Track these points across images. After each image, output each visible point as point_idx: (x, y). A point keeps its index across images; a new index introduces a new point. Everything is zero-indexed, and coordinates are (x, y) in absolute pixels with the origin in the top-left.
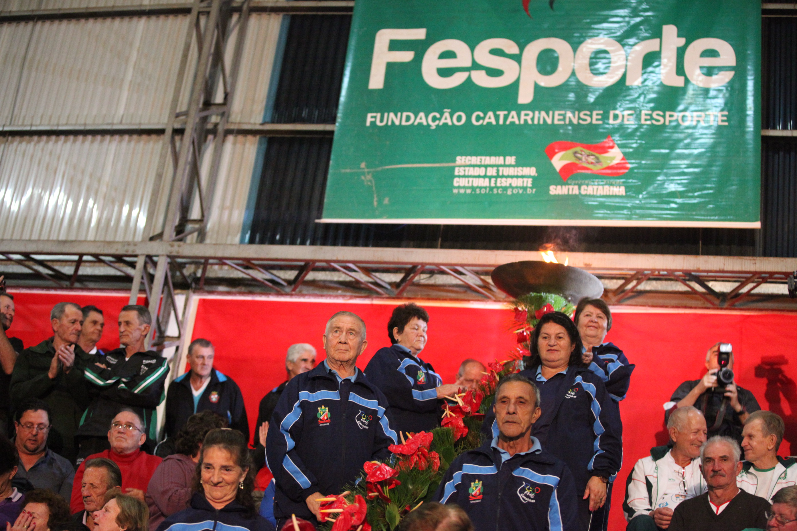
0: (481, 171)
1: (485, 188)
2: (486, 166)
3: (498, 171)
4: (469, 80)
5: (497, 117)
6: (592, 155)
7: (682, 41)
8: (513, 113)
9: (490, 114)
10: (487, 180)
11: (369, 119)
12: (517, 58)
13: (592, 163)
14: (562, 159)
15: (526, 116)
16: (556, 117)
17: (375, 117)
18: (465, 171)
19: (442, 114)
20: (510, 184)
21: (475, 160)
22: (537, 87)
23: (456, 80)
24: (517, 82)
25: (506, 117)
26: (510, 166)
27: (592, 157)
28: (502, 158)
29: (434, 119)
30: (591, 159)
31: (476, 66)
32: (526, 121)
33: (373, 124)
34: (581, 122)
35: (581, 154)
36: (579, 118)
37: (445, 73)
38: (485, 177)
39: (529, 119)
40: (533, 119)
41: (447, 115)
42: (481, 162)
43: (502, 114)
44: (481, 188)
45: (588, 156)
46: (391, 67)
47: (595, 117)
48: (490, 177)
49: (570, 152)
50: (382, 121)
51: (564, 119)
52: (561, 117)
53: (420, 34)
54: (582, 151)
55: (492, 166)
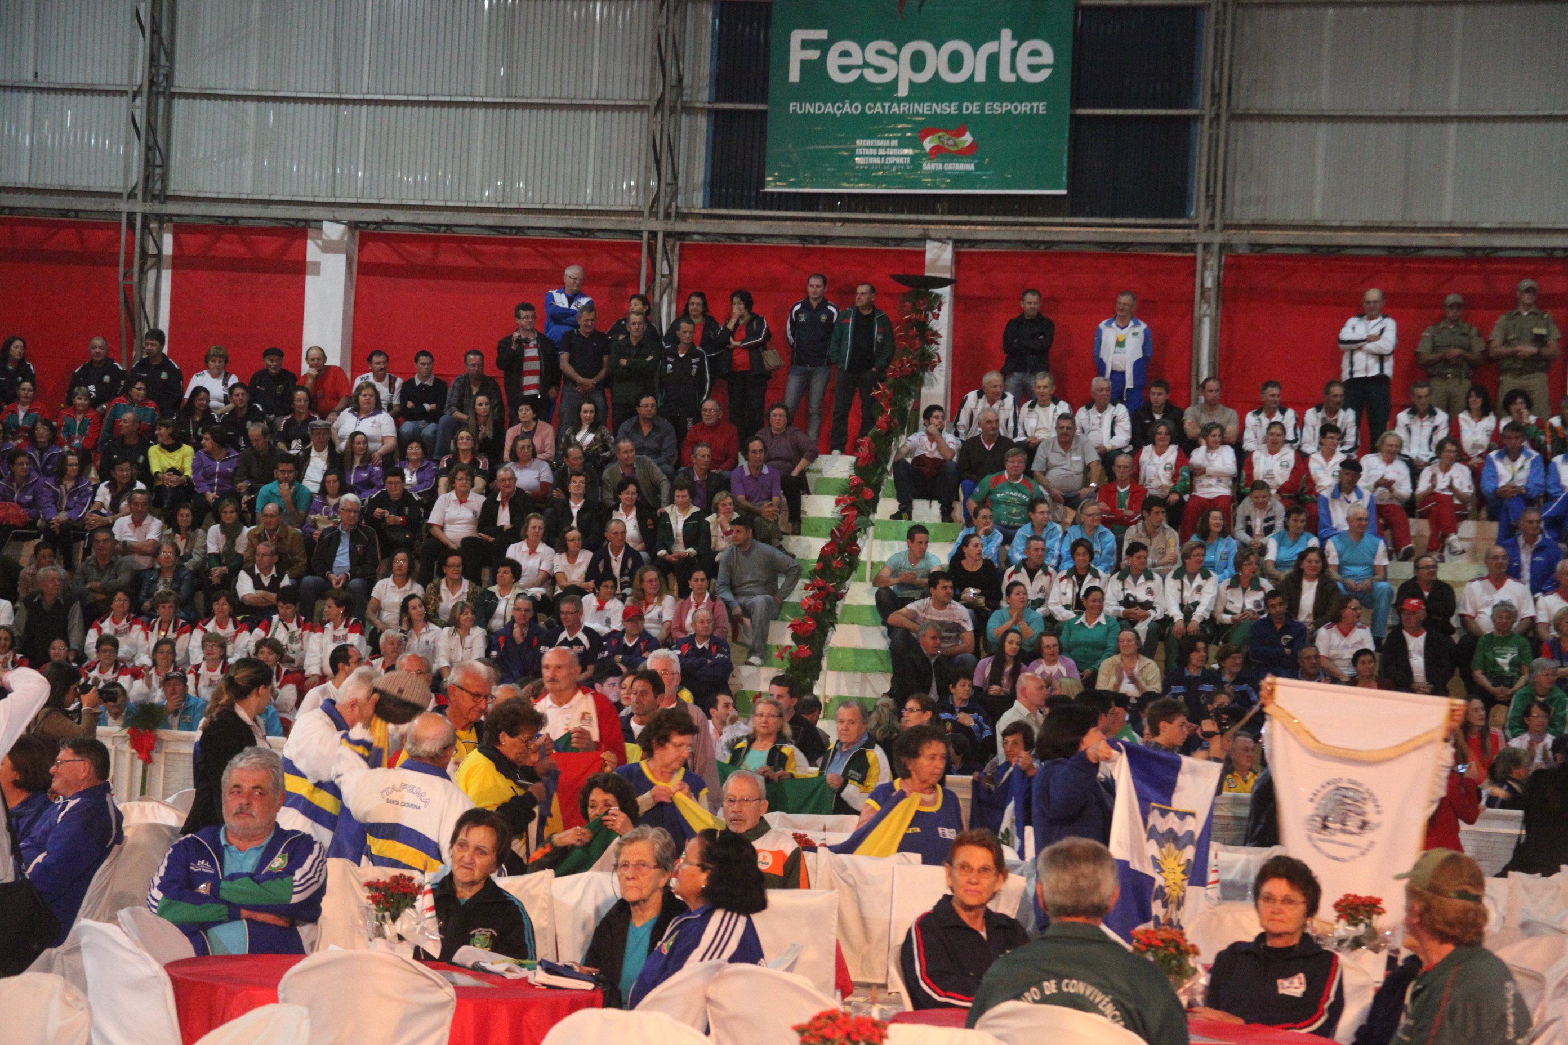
0: (874, 152)
1: (878, 165)
2: (878, 148)
3: (886, 151)
4: (862, 75)
5: (883, 108)
6: (952, 138)
7: (1015, 44)
8: (895, 105)
9: (879, 105)
10: (878, 159)
11: (791, 108)
13: (952, 145)
14: (930, 141)
15: (904, 108)
16: (926, 108)
17: (796, 106)
18: (862, 151)
19: (844, 105)
20: (895, 162)
21: (869, 142)
22: (911, 83)
23: (853, 76)
24: (897, 78)
25: (890, 108)
26: (894, 147)
27: (952, 140)
28: (888, 141)
29: (839, 108)
30: (951, 142)
31: (866, 65)
32: (904, 111)
33: (794, 111)
34: (943, 112)
35: (943, 138)
36: (942, 109)
37: (844, 69)
38: (877, 156)
39: (906, 109)
40: (909, 109)
41: (847, 105)
42: (873, 144)
43: (887, 105)
44: (874, 165)
45: (950, 139)
46: (804, 63)
47: (953, 108)
48: (881, 157)
49: (936, 136)
50: (801, 109)
51: (931, 110)
52: (929, 108)
53: (822, 34)
54: (944, 136)
55: (882, 147)
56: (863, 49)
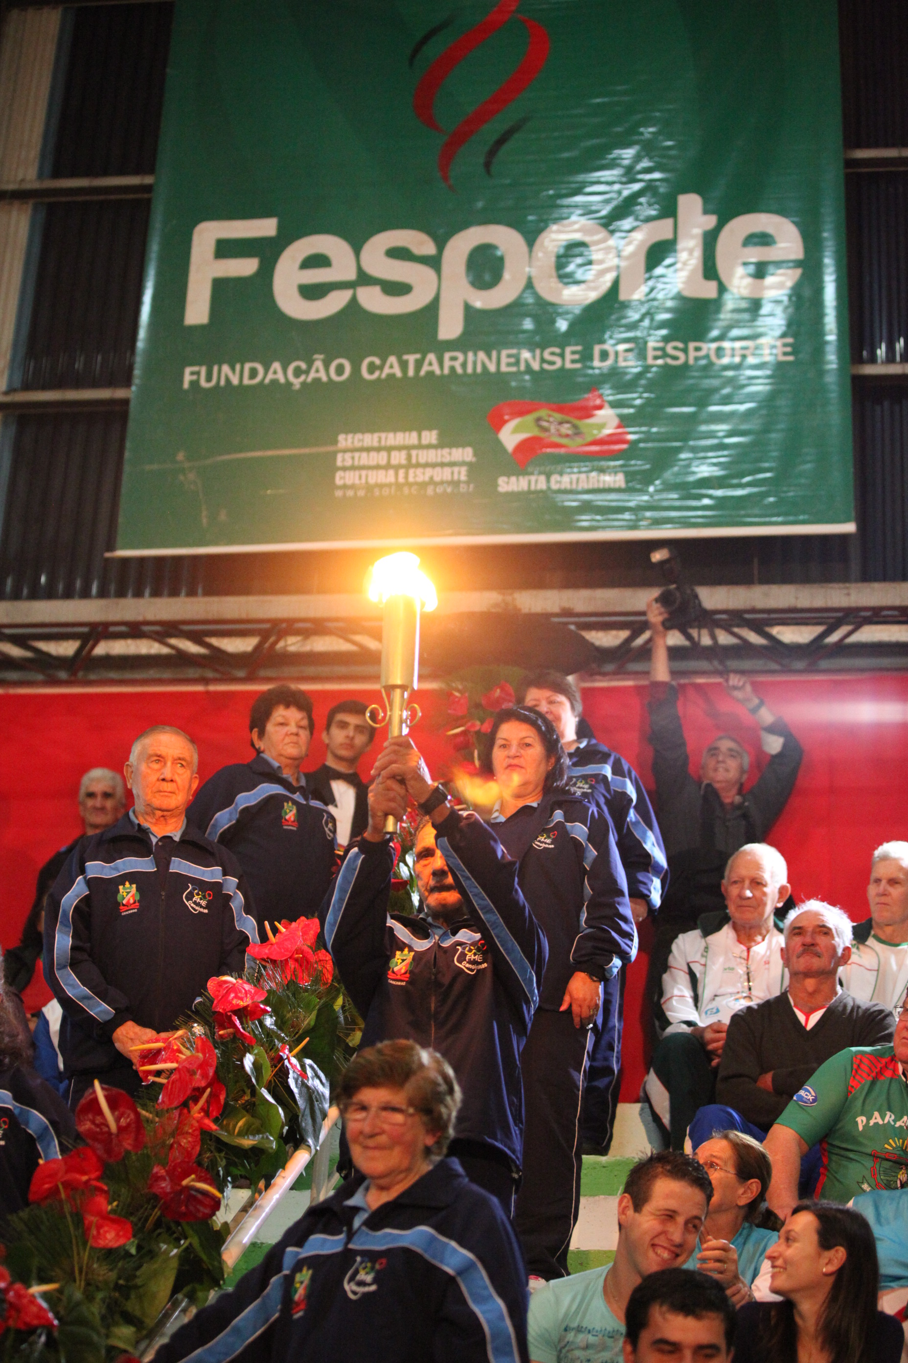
0: (381, 458)
1: (389, 485)
2: (389, 449)
3: (409, 457)
4: (354, 300)
5: (404, 365)
6: (567, 422)
7: (711, 221)
8: (431, 357)
9: (392, 359)
10: (391, 472)
11: (187, 378)
12: (434, 262)
13: (567, 436)
14: (516, 430)
15: (453, 361)
16: (504, 360)
17: (198, 373)
18: (353, 458)
19: (310, 363)
20: (431, 478)
21: (369, 439)
22: (470, 312)
23: (334, 303)
24: (436, 301)
25: (419, 364)
26: (429, 447)
27: (567, 426)
28: (414, 434)
29: (298, 372)
30: (566, 429)
31: (364, 279)
32: (452, 369)
33: (195, 384)
34: (546, 366)
35: (548, 421)
36: (543, 360)
37: (311, 292)
38: (388, 467)
39: (457, 365)
40: (464, 365)
41: (319, 364)
42: (380, 441)
43: (411, 358)
44: (381, 486)
45: (561, 423)
46: (220, 286)
47: (568, 357)
48: (397, 468)
49: (530, 418)
50: (209, 378)
51: (517, 363)
52: (512, 360)
53: (267, 227)
54: (550, 416)
55: (399, 448)
56: (357, 251)
